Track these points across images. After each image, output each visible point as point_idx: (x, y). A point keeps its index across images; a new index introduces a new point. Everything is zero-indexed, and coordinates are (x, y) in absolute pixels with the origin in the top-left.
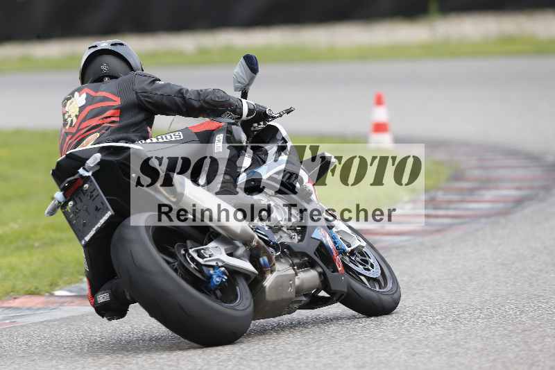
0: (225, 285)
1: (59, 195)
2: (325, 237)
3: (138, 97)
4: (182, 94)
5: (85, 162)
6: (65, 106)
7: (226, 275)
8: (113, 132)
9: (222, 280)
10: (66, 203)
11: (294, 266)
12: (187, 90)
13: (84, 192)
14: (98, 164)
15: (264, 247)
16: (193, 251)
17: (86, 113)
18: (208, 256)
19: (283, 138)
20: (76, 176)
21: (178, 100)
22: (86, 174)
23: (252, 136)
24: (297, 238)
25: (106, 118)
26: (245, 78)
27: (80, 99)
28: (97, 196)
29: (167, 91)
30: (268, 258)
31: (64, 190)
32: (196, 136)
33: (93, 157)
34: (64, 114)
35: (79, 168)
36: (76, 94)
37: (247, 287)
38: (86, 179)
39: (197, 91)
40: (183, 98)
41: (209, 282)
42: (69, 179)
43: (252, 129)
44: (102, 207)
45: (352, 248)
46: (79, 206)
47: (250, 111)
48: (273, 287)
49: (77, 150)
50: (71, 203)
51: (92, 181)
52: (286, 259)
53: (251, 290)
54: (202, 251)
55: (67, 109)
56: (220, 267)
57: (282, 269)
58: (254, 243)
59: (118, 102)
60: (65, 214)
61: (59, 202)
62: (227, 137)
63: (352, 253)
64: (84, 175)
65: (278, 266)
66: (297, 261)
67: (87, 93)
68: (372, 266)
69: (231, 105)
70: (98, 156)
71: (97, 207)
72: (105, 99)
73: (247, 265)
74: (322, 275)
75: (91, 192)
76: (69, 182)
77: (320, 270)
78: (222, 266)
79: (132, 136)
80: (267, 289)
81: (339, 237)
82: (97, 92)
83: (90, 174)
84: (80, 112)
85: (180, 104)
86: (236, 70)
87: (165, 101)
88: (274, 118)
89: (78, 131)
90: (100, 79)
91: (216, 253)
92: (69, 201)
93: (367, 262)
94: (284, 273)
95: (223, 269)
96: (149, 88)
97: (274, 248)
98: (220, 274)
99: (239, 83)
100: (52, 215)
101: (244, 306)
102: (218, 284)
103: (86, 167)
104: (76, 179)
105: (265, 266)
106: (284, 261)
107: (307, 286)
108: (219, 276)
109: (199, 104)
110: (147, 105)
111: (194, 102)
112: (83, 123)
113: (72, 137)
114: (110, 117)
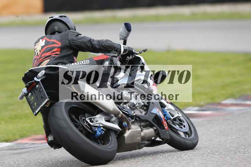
1: (25, 90)
2: (159, 112)
3: (69, 42)
4: (91, 41)
5: (37, 75)
6: (35, 46)
7: (104, 131)
8: (56, 59)
9: (101, 133)
10: (28, 94)
11: (141, 126)
12: (94, 40)
13: (36, 89)
15: (125, 117)
16: (88, 119)
17: (44, 50)
18: (95, 121)
19: (143, 64)
20: (33, 81)
21: (89, 44)
22: (38, 80)
24: (144, 113)
25: (53, 52)
26: (125, 34)
27: (42, 43)
28: (42, 91)
29: (84, 40)
30: (127, 123)
31: (27, 87)
32: (96, 62)
33: (41, 72)
34: (35, 49)
35: (35, 77)
36: (41, 40)
38: (37, 83)
39: (98, 40)
40: (91, 43)
41: (95, 134)
42: (29, 82)
43: (127, 59)
44: (44, 96)
45: (174, 117)
46: (34, 95)
47: (125, 51)
49: (39, 67)
50: (30, 94)
51: (40, 84)
54: (92, 119)
55: (36, 47)
56: (101, 127)
57: (135, 127)
58: (120, 116)
59: (59, 45)
60: (27, 99)
61: (25, 93)
62: (110, 63)
63: (175, 119)
64: (37, 81)
65: (133, 127)
66: (143, 124)
67: (46, 40)
68: (184, 126)
69: (114, 48)
70: (43, 72)
71: (42, 97)
72: (54, 43)
73: (116, 126)
75: (40, 89)
76: (29, 84)
77: (155, 128)
79: (65, 61)
80: (126, 137)
81: (168, 112)
82: (50, 39)
83: (39, 80)
84: (42, 49)
85: (89, 46)
86: (121, 30)
87: (83, 45)
88: (137, 54)
89: (40, 58)
90: (53, 33)
91: (100, 120)
93: (182, 124)
94: (135, 130)
96: (75, 38)
97: (131, 118)
99: (122, 36)
100: (21, 99)
101: (112, 146)
102: (100, 136)
103: (38, 77)
104: (33, 83)
105: (125, 126)
106: (136, 124)
107: (147, 136)
108: (100, 132)
109: (99, 47)
110: (74, 46)
111: (96, 46)
112: (43, 55)
113: (37, 61)
114: (55, 52)
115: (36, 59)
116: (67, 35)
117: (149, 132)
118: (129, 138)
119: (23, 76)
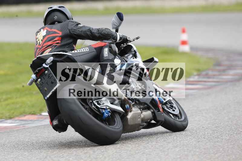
0: (110, 118)
1: (34, 76)
3: (70, 32)
4: (91, 30)
5: (46, 61)
6: (37, 35)
7: (110, 113)
9: (108, 115)
10: (37, 80)
11: (141, 109)
12: (93, 29)
13: (46, 75)
14: (52, 62)
16: (95, 102)
17: (46, 39)
18: (102, 104)
19: (135, 51)
20: (42, 67)
21: (89, 33)
22: (46, 66)
23: (121, 50)
25: (55, 41)
26: (117, 23)
27: (43, 33)
28: (52, 76)
29: (84, 29)
30: (129, 105)
31: (36, 74)
32: (94, 49)
33: (49, 58)
34: (36, 39)
35: (43, 64)
36: (42, 30)
37: (120, 118)
38: (46, 69)
40: (91, 32)
41: (102, 116)
43: (121, 47)
45: (166, 101)
46: (43, 81)
47: (121, 38)
48: (131, 118)
50: (39, 80)
51: (49, 70)
52: (137, 106)
53: (122, 119)
54: (99, 102)
55: (37, 37)
56: (107, 109)
57: (135, 110)
58: (123, 98)
59: (60, 34)
60: (37, 85)
61: (34, 79)
63: (166, 103)
65: (133, 109)
66: (142, 107)
67: (47, 30)
69: (112, 36)
70: (52, 58)
71: (52, 82)
72: (55, 33)
73: (119, 108)
74: (153, 113)
75: (49, 75)
76: (38, 70)
77: (152, 111)
78: (108, 109)
79: (66, 49)
80: (129, 119)
82: (51, 29)
83: (48, 66)
84: (43, 38)
85: (90, 35)
86: (113, 19)
87: (82, 34)
88: (130, 41)
89: (42, 47)
91: (106, 103)
92: (38, 79)
93: (172, 106)
94: (136, 112)
95: (109, 110)
96: (75, 28)
97: (132, 101)
98: (108, 113)
99: (115, 25)
100: (30, 85)
101: (119, 127)
102: (107, 117)
103: (46, 63)
104: (42, 69)
105: (128, 109)
106: (136, 107)
107: (146, 118)
108: (107, 113)
109: (98, 35)
110: (74, 35)
111: (96, 34)
112: (45, 44)
113: (40, 50)
114: (57, 41)
115: (39, 48)
116: (68, 25)
117: (147, 114)
118: (132, 120)
119: (31, 63)
